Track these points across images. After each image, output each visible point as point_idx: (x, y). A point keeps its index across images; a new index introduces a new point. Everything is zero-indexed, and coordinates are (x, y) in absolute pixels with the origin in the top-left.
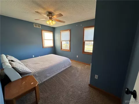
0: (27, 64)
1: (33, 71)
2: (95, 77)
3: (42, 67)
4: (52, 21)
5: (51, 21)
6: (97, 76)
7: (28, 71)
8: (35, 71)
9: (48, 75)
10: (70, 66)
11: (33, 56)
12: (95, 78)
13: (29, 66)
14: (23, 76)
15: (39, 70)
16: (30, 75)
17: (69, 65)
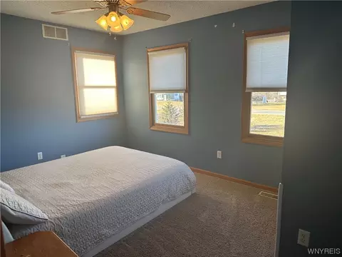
0: (24, 186)
1: (53, 216)
2: (300, 237)
3: (82, 200)
4: (121, 15)
5: (113, 18)
6: (308, 233)
7: (35, 213)
8: (59, 215)
9: (105, 231)
10: (190, 194)
11: (40, 155)
12: (299, 242)
13: (32, 197)
14: (18, 235)
15: (71, 210)
16: (42, 228)
17: (188, 191)
